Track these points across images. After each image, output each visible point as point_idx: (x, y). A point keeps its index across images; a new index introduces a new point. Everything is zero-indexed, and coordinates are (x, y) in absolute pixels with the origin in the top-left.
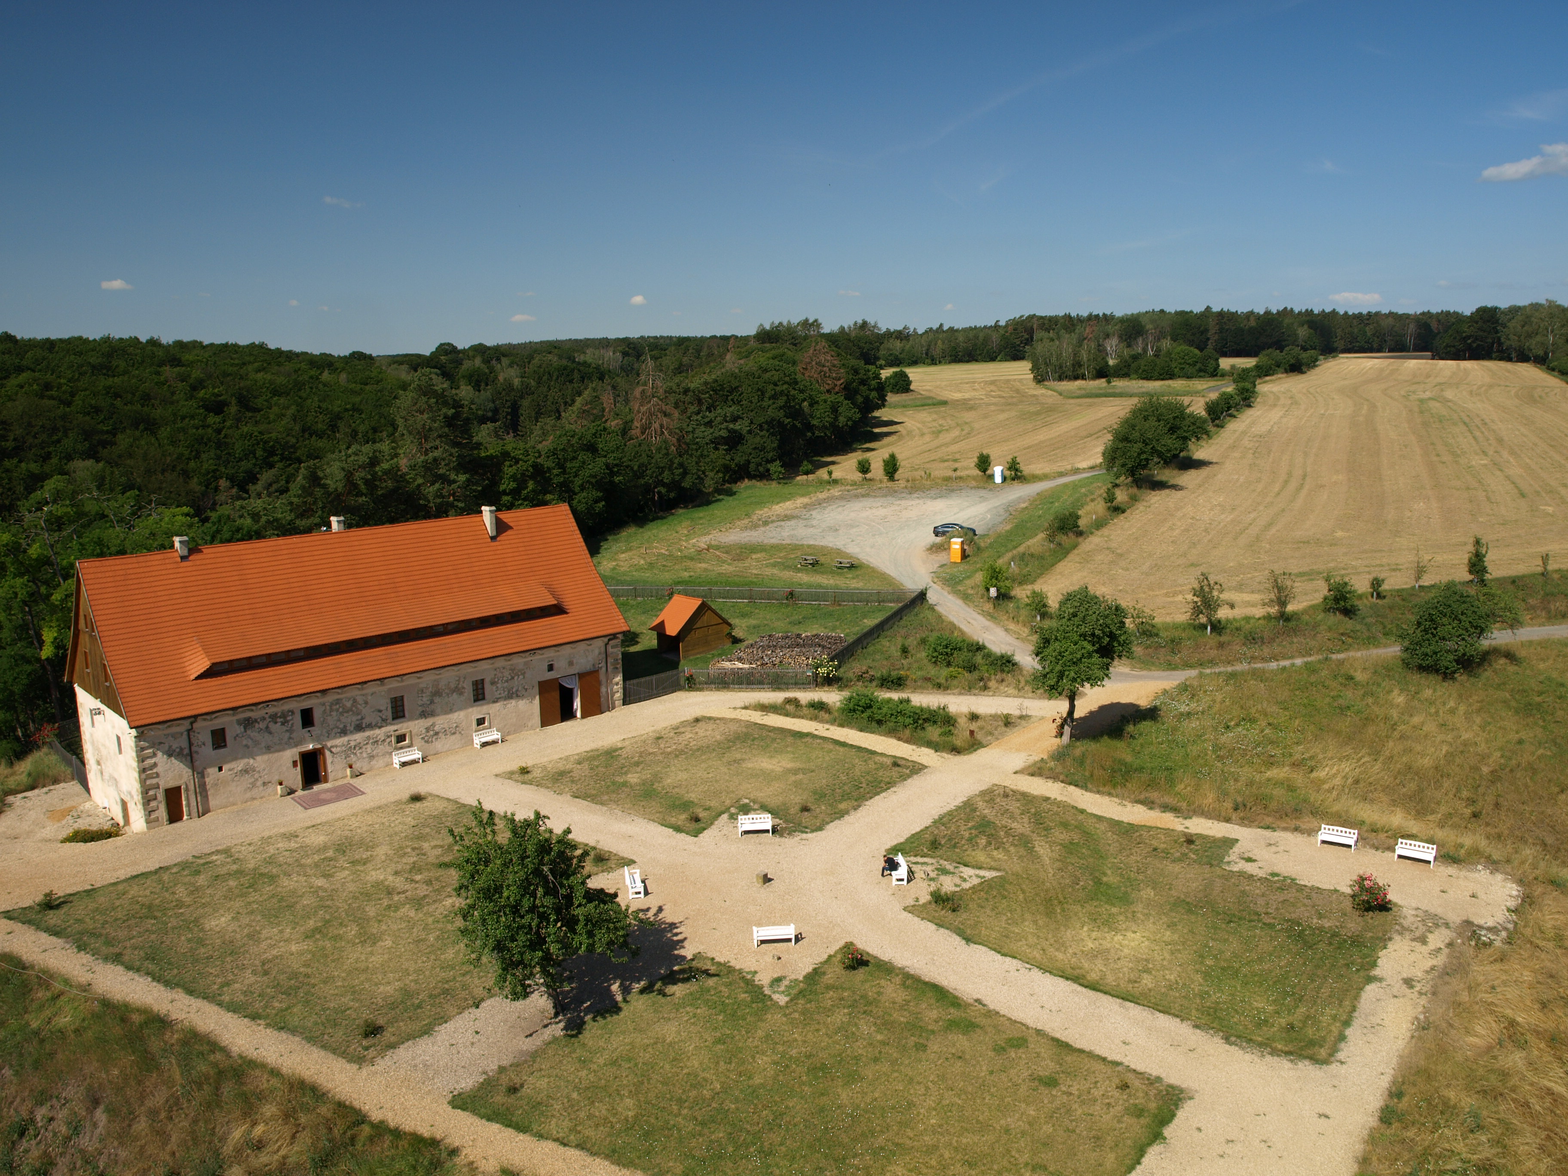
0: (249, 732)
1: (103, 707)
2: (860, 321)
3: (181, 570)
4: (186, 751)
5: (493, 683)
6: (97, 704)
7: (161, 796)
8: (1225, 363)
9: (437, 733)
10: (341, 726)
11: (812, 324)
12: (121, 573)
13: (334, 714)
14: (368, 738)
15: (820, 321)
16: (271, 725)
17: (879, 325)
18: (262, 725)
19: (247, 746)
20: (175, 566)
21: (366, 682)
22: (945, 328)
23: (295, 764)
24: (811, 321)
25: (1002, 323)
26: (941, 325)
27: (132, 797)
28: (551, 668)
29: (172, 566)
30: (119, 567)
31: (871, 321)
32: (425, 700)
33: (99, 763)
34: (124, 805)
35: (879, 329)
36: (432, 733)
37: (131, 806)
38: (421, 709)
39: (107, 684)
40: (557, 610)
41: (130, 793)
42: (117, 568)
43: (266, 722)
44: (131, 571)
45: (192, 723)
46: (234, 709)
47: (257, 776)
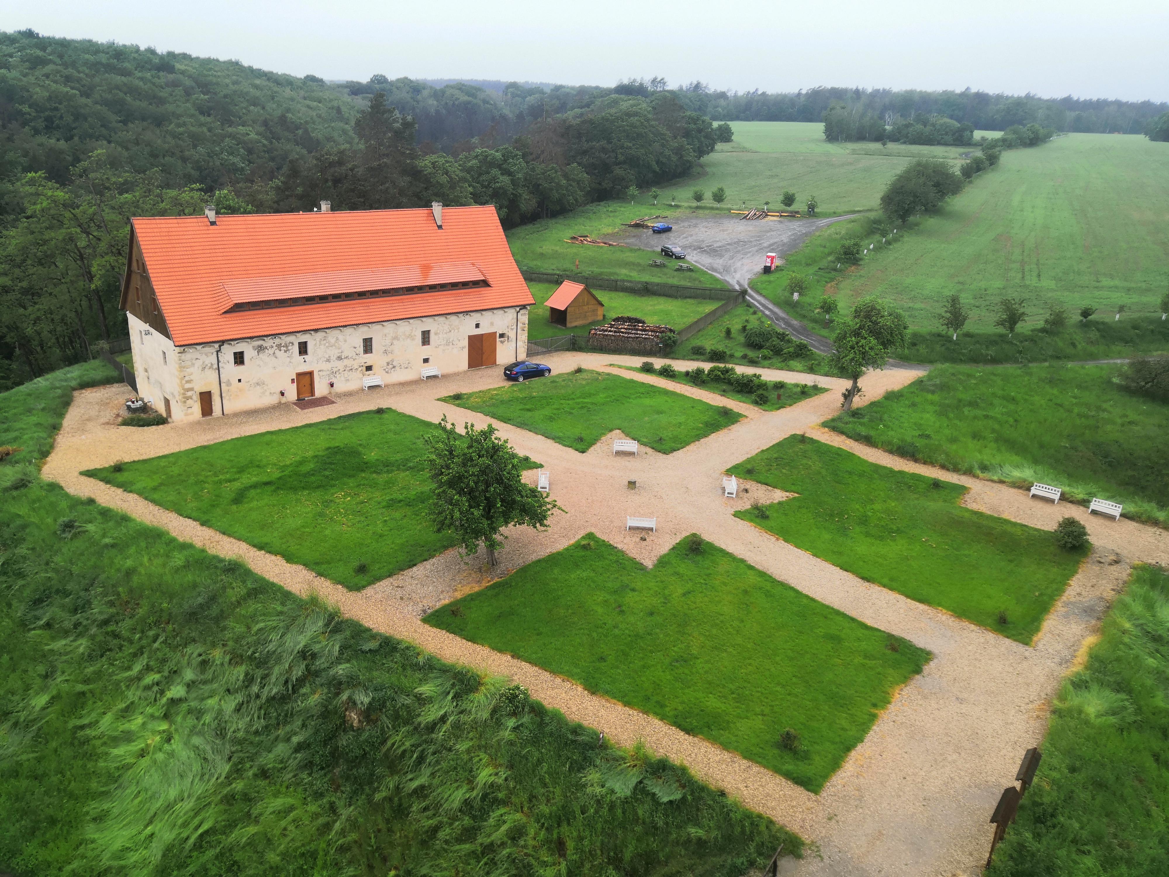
0: (261, 355)
1: (152, 330)
2: (695, 82)
3: (210, 232)
4: (216, 366)
5: (436, 334)
6: (147, 327)
7: (196, 397)
8: (978, 134)
9: (394, 367)
10: (327, 356)
11: (660, 82)
12: (165, 230)
13: (322, 347)
14: (346, 366)
15: (665, 80)
16: (277, 352)
17: (709, 86)
18: (271, 351)
19: (259, 366)
20: (206, 228)
21: (345, 326)
22: (760, 92)
23: (293, 380)
24: (659, 80)
25: (804, 92)
26: (757, 90)
27: (174, 396)
28: (477, 326)
29: (204, 228)
30: (164, 226)
31: (704, 83)
32: (388, 342)
33: (146, 371)
34: (167, 402)
35: (709, 90)
36: (391, 366)
37: (173, 404)
38: (384, 348)
39: (156, 313)
40: (485, 283)
41: (172, 394)
42: (162, 226)
43: (273, 350)
44: (173, 229)
45: (220, 346)
46: (251, 338)
47: (265, 388)
